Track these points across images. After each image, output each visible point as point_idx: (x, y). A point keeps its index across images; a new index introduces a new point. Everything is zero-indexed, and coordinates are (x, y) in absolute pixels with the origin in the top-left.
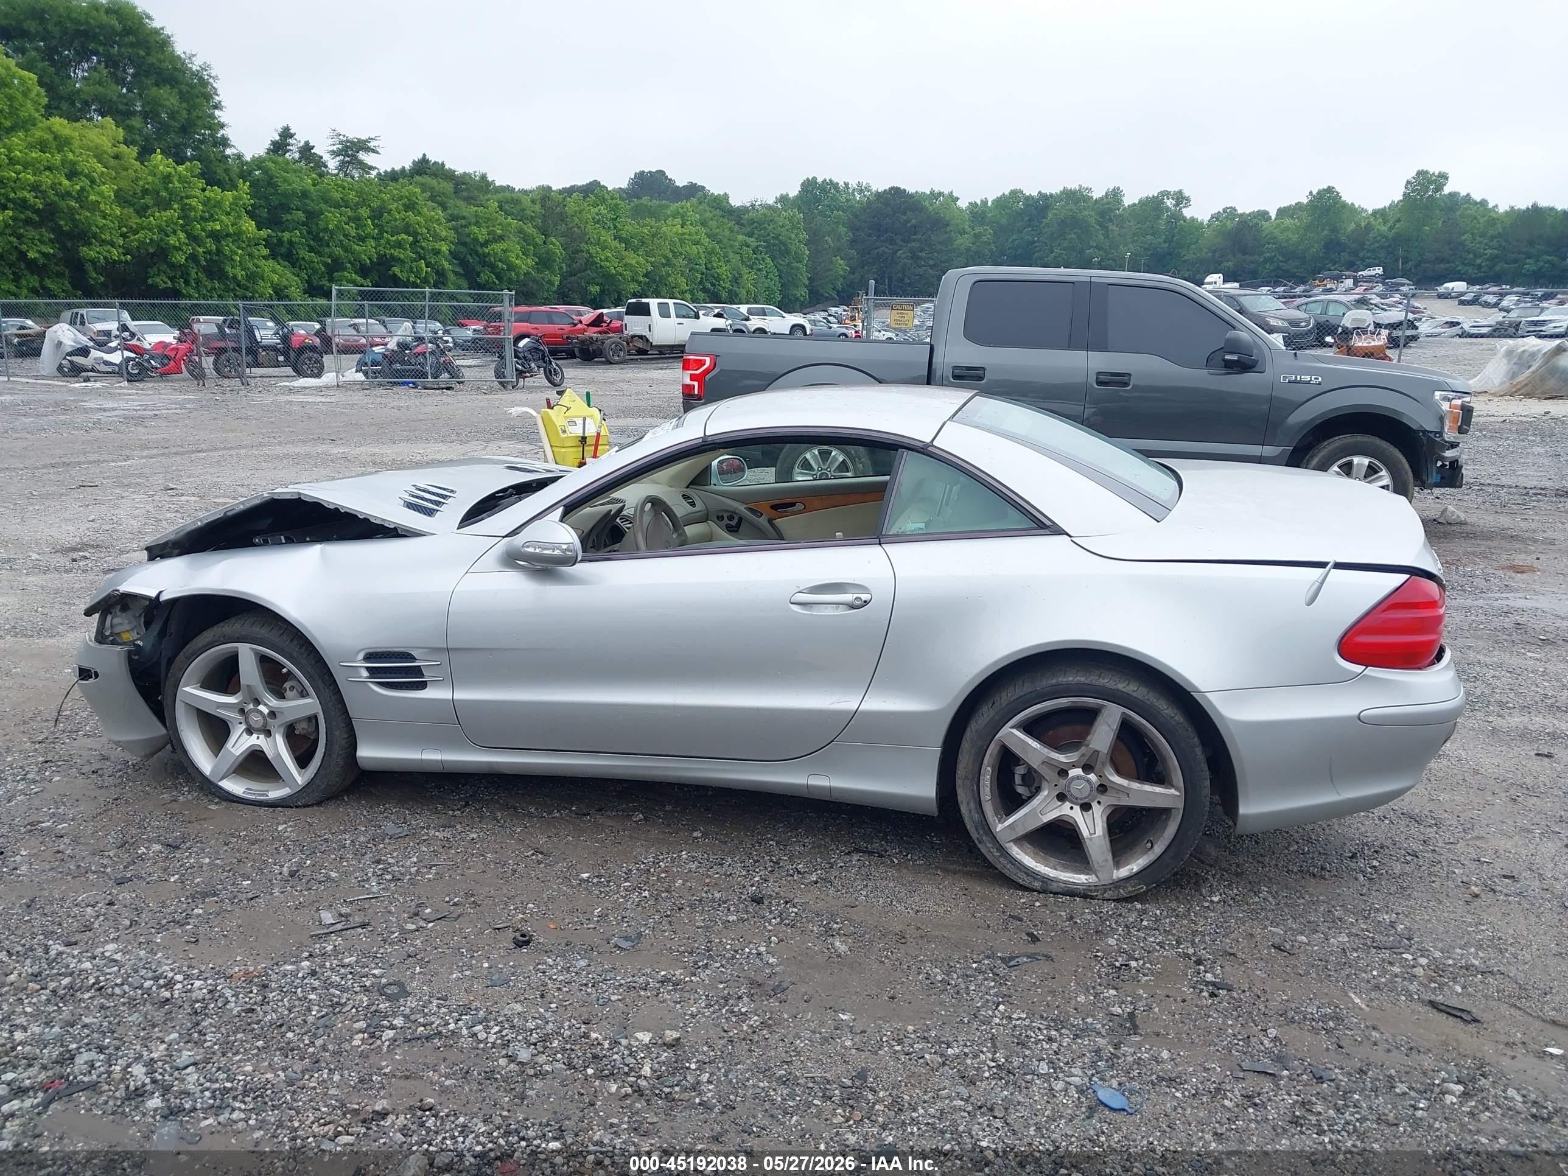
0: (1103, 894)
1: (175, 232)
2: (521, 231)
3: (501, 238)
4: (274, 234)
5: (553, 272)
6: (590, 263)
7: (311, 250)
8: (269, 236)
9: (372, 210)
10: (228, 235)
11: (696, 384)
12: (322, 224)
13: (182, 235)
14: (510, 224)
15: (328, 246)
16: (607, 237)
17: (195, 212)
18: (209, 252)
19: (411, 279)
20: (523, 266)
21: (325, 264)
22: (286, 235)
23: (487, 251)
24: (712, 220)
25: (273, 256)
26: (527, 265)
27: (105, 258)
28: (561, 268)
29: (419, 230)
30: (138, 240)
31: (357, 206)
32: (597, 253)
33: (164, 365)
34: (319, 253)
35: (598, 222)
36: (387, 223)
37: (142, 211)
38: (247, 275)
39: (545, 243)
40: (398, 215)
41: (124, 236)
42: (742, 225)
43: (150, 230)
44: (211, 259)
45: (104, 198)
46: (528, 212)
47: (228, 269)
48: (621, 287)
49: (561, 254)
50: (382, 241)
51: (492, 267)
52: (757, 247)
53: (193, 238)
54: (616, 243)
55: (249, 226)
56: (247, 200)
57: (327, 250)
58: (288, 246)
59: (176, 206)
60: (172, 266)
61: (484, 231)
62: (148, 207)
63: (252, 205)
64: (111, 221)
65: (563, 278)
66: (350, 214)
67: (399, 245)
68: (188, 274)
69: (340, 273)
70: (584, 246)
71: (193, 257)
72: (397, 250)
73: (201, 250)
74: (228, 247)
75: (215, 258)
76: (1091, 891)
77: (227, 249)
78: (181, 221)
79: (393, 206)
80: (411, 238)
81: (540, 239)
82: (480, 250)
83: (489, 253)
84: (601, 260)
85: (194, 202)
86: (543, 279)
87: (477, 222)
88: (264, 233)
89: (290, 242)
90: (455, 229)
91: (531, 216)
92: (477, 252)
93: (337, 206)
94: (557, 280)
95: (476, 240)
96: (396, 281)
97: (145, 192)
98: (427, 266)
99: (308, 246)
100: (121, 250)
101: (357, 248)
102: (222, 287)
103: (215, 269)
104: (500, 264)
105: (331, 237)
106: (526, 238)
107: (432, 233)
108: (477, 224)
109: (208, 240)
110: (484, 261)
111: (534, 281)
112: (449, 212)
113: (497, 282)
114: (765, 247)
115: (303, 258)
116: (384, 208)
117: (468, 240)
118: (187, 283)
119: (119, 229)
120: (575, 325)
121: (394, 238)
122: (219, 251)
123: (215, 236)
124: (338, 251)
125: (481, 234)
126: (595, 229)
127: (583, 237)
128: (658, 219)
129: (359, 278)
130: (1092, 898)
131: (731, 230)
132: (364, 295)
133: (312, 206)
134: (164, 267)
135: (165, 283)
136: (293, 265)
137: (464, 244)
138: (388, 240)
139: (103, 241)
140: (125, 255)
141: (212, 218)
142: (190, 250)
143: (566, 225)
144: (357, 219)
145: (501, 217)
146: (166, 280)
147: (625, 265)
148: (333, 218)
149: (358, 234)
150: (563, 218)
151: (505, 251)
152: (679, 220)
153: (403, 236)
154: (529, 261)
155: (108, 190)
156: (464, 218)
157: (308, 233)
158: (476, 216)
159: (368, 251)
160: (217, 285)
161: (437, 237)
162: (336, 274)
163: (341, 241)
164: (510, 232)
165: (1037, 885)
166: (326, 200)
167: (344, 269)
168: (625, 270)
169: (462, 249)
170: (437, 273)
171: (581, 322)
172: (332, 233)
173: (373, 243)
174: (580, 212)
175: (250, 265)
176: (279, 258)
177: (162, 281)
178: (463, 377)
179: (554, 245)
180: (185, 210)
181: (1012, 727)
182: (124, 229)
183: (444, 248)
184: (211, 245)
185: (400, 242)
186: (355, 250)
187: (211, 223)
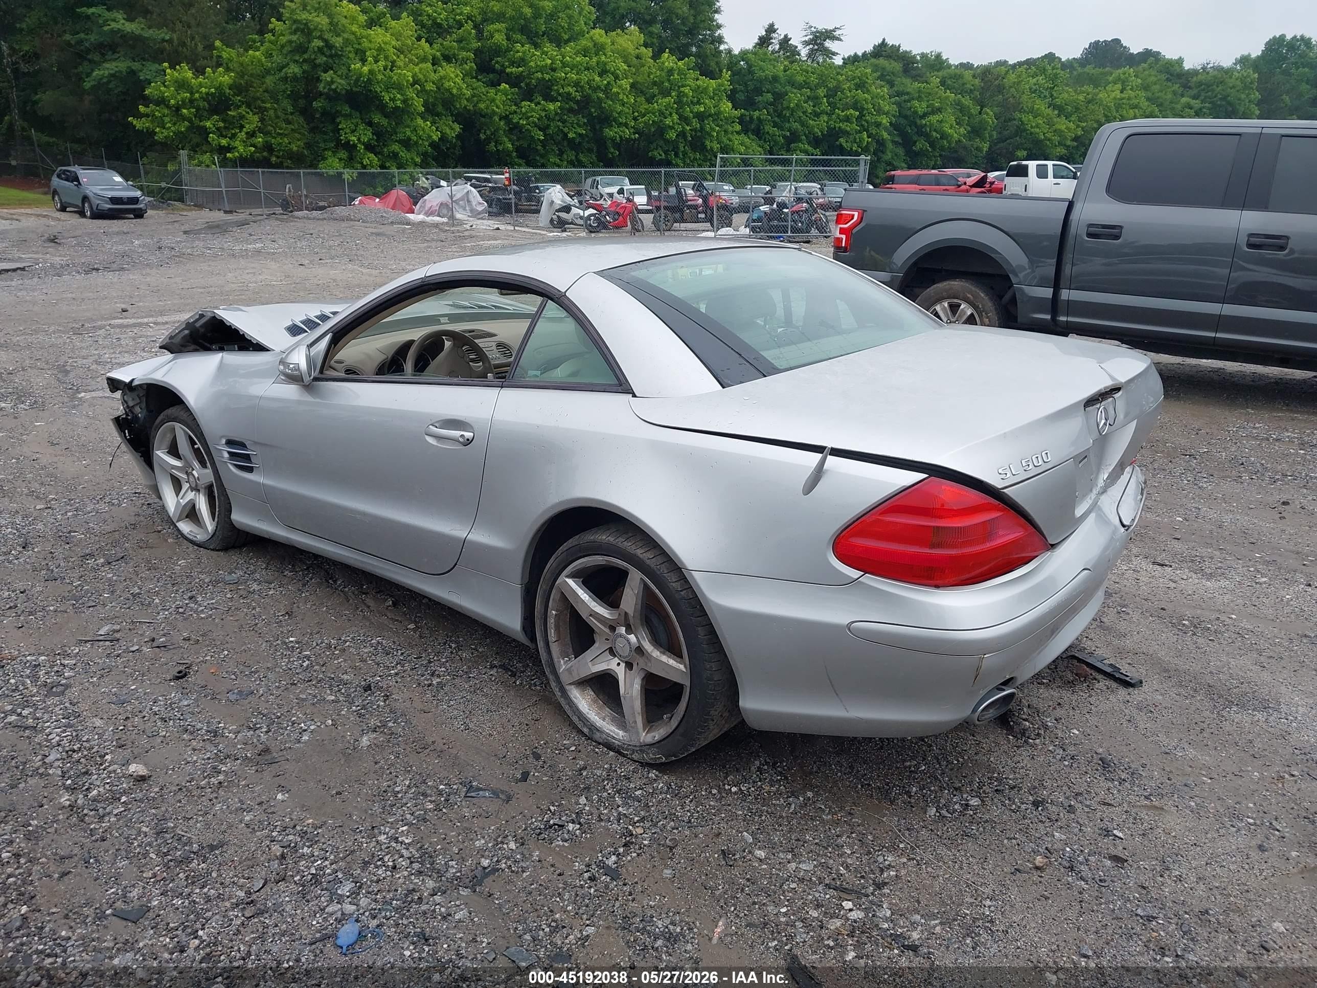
0: (631, 755)
1: (671, 114)
2: (959, 103)
3: (939, 110)
4: (747, 113)
5: (983, 139)
6: (1021, 130)
7: (775, 125)
8: (742, 115)
9: (829, 89)
10: (710, 115)
11: (844, 237)
12: (785, 103)
13: (675, 117)
14: (947, 98)
15: (789, 122)
16: (1041, 106)
17: (687, 98)
18: (695, 130)
19: (854, 148)
20: (955, 135)
21: (784, 137)
22: (757, 113)
23: (924, 122)
24: (1155, 84)
25: (745, 131)
26: (959, 134)
27: (621, 137)
28: (991, 136)
29: (866, 106)
30: (645, 123)
31: (817, 86)
32: (1029, 120)
33: (615, 220)
34: (781, 128)
35: (1035, 92)
36: (840, 100)
37: (649, 100)
38: (721, 147)
39: (980, 113)
40: (849, 93)
41: (635, 119)
42: (1190, 88)
43: (653, 114)
44: (696, 135)
45: (623, 90)
46: (968, 86)
47: (708, 143)
48: (1048, 151)
49: (993, 123)
50: (834, 116)
51: (927, 136)
52: (1201, 109)
53: (683, 119)
54: (1049, 111)
55: (726, 106)
56: (728, 86)
57: (787, 125)
58: (757, 122)
59: (673, 94)
60: (667, 141)
61: (924, 105)
62: (655, 96)
63: (731, 90)
64: (627, 107)
65: (993, 144)
66: (809, 94)
67: (847, 119)
68: (678, 148)
69: (796, 145)
70: (1017, 115)
71: (682, 134)
72: (845, 124)
73: (688, 128)
74: (709, 124)
75: (699, 134)
76: (623, 748)
77: (708, 128)
78: (676, 106)
79: (846, 86)
80: (857, 113)
81: (975, 109)
82: (918, 122)
83: (926, 124)
84: (1032, 127)
85: (686, 90)
86: (972, 145)
87: (920, 97)
88: (737, 113)
89: (759, 119)
90: (899, 104)
91: (971, 90)
92: (915, 123)
93: (800, 87)
94: (985, 147)
95: (916, 112)
96: (842, 151)
97: (655, 83)
98: (868, 137)
99: (773, 122)
100: (632, 131)
101: (811, 122)
102: (702, 158)
103: (698, 143)
104: (934, 134)
105: (792, 115)
106: (962, 109)
107: (876, 107)
108: (919, 99)
109: (694, 120)
110: (921, 132)
111: (965, 148)
112: (895, 89)
113: (930, 150)
114: (1209, 109)
115: (768, 132)
116: (839, 87)
117: (909, 113)
118: (676, 155)
119: (633, 114)
120: (959, 186)
121: (843, 114)
122: (702, 128)
123: (701, 117)
124: (796, 125)
125: (920, 107)
126: (1030, 99)
127: (1018, 107)
128: (1096, 86)
129: (810, 148)
130: (624, 756)
131: (1174, 93)
132: (814, 162)
133: (779, 88)
134: (661, 143)
135: (660, 155)
136: (760, 139)
137: (906, 117)
138: (839, 115)
139: (621, 124)
140: (635, 134)
141: (699, 103)
142: (680, 129)
143: (1003, 96)
144: (815, 99)
145: (941, 92)
146: (661, 153)
147: (1055, 131)
148: (795, 97)
149: (814, 111)
150: (1000, 89)
151: (941, 122)
152: (1119, 86)
153: (852, 111)
154: (962, 130)
155: (625, 83)
156: (908, 93)
157: (775, 111)
158: (919, 92)
159: (819, 126)
160: (698, 156)
161: (880, 111)
162: (792, 145)
163: (800, 117)
164: (948, 105)
165: (585, 730)
166: (792, 83)
167: (800, 141)
168: (1054, 135)
169: (902, 121)
170: (878, 142)
171: (965, 183)
172: (793, 110)
173: (825, 118)
174: (1019, 83)
175: (725, 140)
176: (750, 133)
177: (658, 154)
178: (830, 232)
179: (988, 114)
180: (681, 95)
181: (567, 577)
182: (636, 114)
183: (885, 121)
184: (696, 124)
185: (848, 117)
186: (810, 124)
187: (698, 106)
